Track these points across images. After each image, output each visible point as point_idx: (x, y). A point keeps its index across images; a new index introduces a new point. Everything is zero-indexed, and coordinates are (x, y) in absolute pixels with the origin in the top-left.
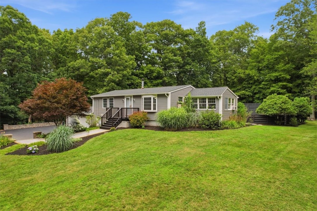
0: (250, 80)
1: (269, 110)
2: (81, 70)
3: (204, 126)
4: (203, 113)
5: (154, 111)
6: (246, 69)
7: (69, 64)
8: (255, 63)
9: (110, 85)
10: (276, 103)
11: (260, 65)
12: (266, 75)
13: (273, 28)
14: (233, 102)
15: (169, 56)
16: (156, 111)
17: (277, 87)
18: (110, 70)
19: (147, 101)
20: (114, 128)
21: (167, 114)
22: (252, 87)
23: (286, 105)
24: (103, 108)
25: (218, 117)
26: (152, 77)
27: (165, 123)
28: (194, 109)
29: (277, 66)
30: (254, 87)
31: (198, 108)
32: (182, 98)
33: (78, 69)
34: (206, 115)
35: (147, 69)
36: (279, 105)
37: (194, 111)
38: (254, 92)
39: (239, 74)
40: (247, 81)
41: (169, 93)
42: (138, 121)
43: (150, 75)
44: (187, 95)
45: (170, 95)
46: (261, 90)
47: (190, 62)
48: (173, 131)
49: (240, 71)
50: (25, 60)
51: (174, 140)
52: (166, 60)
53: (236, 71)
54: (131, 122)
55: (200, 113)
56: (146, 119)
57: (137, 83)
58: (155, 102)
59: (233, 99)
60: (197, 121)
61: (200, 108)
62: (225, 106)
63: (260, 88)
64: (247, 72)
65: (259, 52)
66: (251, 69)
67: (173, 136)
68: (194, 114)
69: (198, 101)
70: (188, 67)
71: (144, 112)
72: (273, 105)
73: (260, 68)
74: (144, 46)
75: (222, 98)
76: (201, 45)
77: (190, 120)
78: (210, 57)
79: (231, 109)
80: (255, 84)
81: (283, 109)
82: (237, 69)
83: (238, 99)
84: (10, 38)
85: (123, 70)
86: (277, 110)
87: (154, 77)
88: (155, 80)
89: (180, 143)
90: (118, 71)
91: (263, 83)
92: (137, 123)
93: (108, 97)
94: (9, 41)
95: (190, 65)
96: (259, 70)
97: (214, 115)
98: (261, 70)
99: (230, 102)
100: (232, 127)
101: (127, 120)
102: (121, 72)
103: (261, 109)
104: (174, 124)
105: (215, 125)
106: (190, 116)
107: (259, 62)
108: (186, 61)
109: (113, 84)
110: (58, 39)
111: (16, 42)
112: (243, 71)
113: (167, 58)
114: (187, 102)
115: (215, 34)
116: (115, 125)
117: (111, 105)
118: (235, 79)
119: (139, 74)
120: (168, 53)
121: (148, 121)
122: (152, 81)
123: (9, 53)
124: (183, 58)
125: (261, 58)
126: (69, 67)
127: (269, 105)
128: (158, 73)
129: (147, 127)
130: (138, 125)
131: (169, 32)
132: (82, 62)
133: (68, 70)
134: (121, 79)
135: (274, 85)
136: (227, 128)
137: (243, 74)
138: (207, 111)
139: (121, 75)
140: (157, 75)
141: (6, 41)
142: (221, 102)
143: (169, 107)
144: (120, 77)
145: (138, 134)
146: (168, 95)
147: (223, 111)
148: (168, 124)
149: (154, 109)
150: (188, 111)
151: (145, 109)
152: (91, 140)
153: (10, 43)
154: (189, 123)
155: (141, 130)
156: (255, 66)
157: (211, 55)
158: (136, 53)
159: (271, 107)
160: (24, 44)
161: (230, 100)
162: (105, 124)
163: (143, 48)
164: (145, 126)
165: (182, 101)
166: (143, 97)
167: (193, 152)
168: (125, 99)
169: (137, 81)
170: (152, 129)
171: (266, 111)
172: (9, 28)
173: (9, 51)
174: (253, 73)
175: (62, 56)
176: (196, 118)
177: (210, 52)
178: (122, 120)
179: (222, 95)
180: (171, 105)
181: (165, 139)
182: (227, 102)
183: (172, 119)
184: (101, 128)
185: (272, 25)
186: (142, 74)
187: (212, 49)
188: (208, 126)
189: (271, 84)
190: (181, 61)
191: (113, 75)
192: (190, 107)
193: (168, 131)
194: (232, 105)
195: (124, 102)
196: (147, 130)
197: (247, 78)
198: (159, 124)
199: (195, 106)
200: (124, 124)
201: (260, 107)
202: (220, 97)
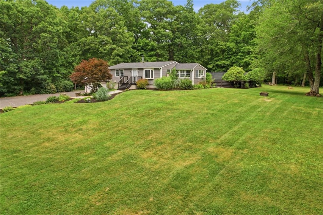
0: (230, 51)
1: (229, 77)
2: (92, 45)
3: (182, 87)
4: (182, 80)
5: (152, 79)
6: (228, 42)
7: (80, 40)
8: (235, 37)
9: (116, 58)
10: (234, 73)
11: (238, 39)
12: (242, 48)
13: (249, 8)
14: (202, 73)
15: (161, 32)
16: (153, 78)
17: (249, 58)
18: (114, 46)
19: (148, 72)
20: (127, 89)
21: (160, 81)
22: (231, 57)
23: (240, 74)
24: (116, 76)
25: (191, 82)
26: (147, 49)
27: (159, 86)
28: (177, 77)
29: (250, 41)
30: (233, 57)
31: (180, 77)
32: (169, 70)
33: (89, 44)
34: (183, 81)
35: (143, 42)
36: (235, 75)
37: (177, 79)
38: (233, 62)
39: (221, 46)
40: (228, 52)
41: (162, 67)
42: (142, 85)
43: (145, 47)
44: (173, 68)
45: (162, 69)
46: (238, 60)
47: (179, 36)
48: (163, 90)
49: (222, 43)
50: (55, 41)
51: (164, 94)
52: (159, 34)
53: (219, 43)
54: (138, 86)
55: (180, 80)
56: (147, 83)
57: (136, 55)
58: (152, 73)
59: (202, 71)
60: (178, 85)
61: (181, 77)
62: (196, 75)
63: (237, 58)
64: (228, 44)
65: (238, 27)
66: (232, 42)
67: (164, 93)
68: (176, 80)
69: (180, 72)
70: (177, 41)
71: (145, 79)
72: (232, 74)
73: (238, 41)
74: (140, 23)
75: (194, 71)
76: (188, 21)
77: (174, 84)
78: (196, 32)
79: (201, 77)
80: (234, 55)
81: (238, 77)
82: (220, 41)
83: (207, 70)
84: (43, 24)
85: (126, 46)
86: (234, 78)
87: (149, 49)
88: (150, 51)
89: (167, 96)
90: (122, 47)
91: (240, 54)
92: (142, 86)
93: (119, 69)
94: (43, 26)
95: (179, 38)
96: (237, 43)
97: (189, 81)
98: (239, 43)
99: (200, 73)
100: (199, 88)
101: (135, 84)
102: (124, 47)
103: (225, 77)
104: (164, 86)
105: (189, 87)
106: (174, 82)
107: (238, 36)
108: (176, 35)
109: (118, 57)
110: (67, 17)
111: (47, 27)
112: (224, 43)
113: (159, 33)
114: (173, 73)
115: (203, 7)
116: (128, 87)
117: (122, 74)
118: (218, 50)
119: (137, 47)
120: (160, 28)
121: (148, 85)
122: (147, 52)
123: (43, 36)
124: (174, 32)
125: (239, 33)
126: (80, 42)
127: (229, 74)
128: (152, 46)
129: (147, 89)
130: (142, 87)
131: (161, 10)
132: (92, 38)
133: (79, 45)
134: (124, 52)
135: (247, 56)
136: (196, 89)
137: (225, 46)
138: (185, 79)
139: (124, 50)
140: (151, 48)
141: (41, 27)
142: (193, 72)
143: (161, 76)
144: (123, 51)
145: (143, 92)
146: (160, 68)
147: (195, 79)
148: (161, 87)
149: (152, 78)
150: (173, 79)
151: (146, 77)
152: (117, 96)
153: (44, 29)
154: (173, 86)
155: (144, 90)
156: (234, 39)
157: (197, 30)
158: (134, 28)
159: (231, 75)
160: (53, 29)
161: (200, 71)
162: (120, 87)
163: (139, 24)
164: (147, 88)
165: (169, 72)
166: (145, 70)
167: (172, 99)
168: (132, 70)
169: (135, 54)
170: (151, 90)
171: (227, 78)
172: (41, 16)
173: (44, 34)
174: (231, 45)
175: (73, 33)
176: (177, 83)
177: (197, 27)
178: (132, 84)
179: (194, 69)
180: (163, 75)
181: (159, 94)
182: (198, 73)
183: (163, 83)
184: (118, 89)
185: (248, 6)
186: (140, 46)
187: (198, 23)
188: (184, 87)
189: (246, 55)
190: (171, 35)
191: (118, 50)
192: (175, 76)
193: (161, 90)
194: (202, 74)
195: (131, 73)
196: (148, 90)
197: (227, 50)
198: (155, 87)
199: (178, 75)
200: (133, 87)
201: (224, 75)
202: (192, 70)
